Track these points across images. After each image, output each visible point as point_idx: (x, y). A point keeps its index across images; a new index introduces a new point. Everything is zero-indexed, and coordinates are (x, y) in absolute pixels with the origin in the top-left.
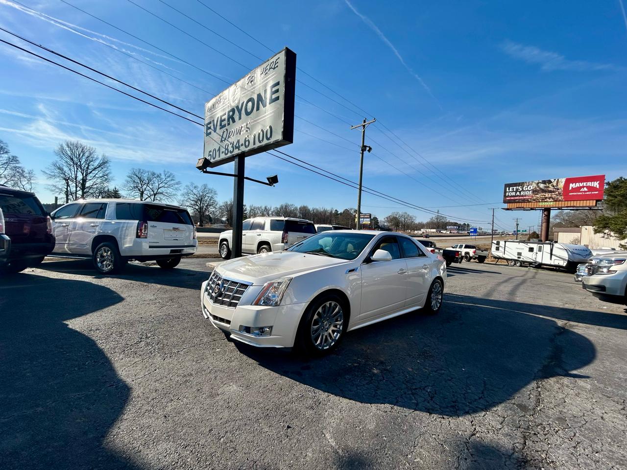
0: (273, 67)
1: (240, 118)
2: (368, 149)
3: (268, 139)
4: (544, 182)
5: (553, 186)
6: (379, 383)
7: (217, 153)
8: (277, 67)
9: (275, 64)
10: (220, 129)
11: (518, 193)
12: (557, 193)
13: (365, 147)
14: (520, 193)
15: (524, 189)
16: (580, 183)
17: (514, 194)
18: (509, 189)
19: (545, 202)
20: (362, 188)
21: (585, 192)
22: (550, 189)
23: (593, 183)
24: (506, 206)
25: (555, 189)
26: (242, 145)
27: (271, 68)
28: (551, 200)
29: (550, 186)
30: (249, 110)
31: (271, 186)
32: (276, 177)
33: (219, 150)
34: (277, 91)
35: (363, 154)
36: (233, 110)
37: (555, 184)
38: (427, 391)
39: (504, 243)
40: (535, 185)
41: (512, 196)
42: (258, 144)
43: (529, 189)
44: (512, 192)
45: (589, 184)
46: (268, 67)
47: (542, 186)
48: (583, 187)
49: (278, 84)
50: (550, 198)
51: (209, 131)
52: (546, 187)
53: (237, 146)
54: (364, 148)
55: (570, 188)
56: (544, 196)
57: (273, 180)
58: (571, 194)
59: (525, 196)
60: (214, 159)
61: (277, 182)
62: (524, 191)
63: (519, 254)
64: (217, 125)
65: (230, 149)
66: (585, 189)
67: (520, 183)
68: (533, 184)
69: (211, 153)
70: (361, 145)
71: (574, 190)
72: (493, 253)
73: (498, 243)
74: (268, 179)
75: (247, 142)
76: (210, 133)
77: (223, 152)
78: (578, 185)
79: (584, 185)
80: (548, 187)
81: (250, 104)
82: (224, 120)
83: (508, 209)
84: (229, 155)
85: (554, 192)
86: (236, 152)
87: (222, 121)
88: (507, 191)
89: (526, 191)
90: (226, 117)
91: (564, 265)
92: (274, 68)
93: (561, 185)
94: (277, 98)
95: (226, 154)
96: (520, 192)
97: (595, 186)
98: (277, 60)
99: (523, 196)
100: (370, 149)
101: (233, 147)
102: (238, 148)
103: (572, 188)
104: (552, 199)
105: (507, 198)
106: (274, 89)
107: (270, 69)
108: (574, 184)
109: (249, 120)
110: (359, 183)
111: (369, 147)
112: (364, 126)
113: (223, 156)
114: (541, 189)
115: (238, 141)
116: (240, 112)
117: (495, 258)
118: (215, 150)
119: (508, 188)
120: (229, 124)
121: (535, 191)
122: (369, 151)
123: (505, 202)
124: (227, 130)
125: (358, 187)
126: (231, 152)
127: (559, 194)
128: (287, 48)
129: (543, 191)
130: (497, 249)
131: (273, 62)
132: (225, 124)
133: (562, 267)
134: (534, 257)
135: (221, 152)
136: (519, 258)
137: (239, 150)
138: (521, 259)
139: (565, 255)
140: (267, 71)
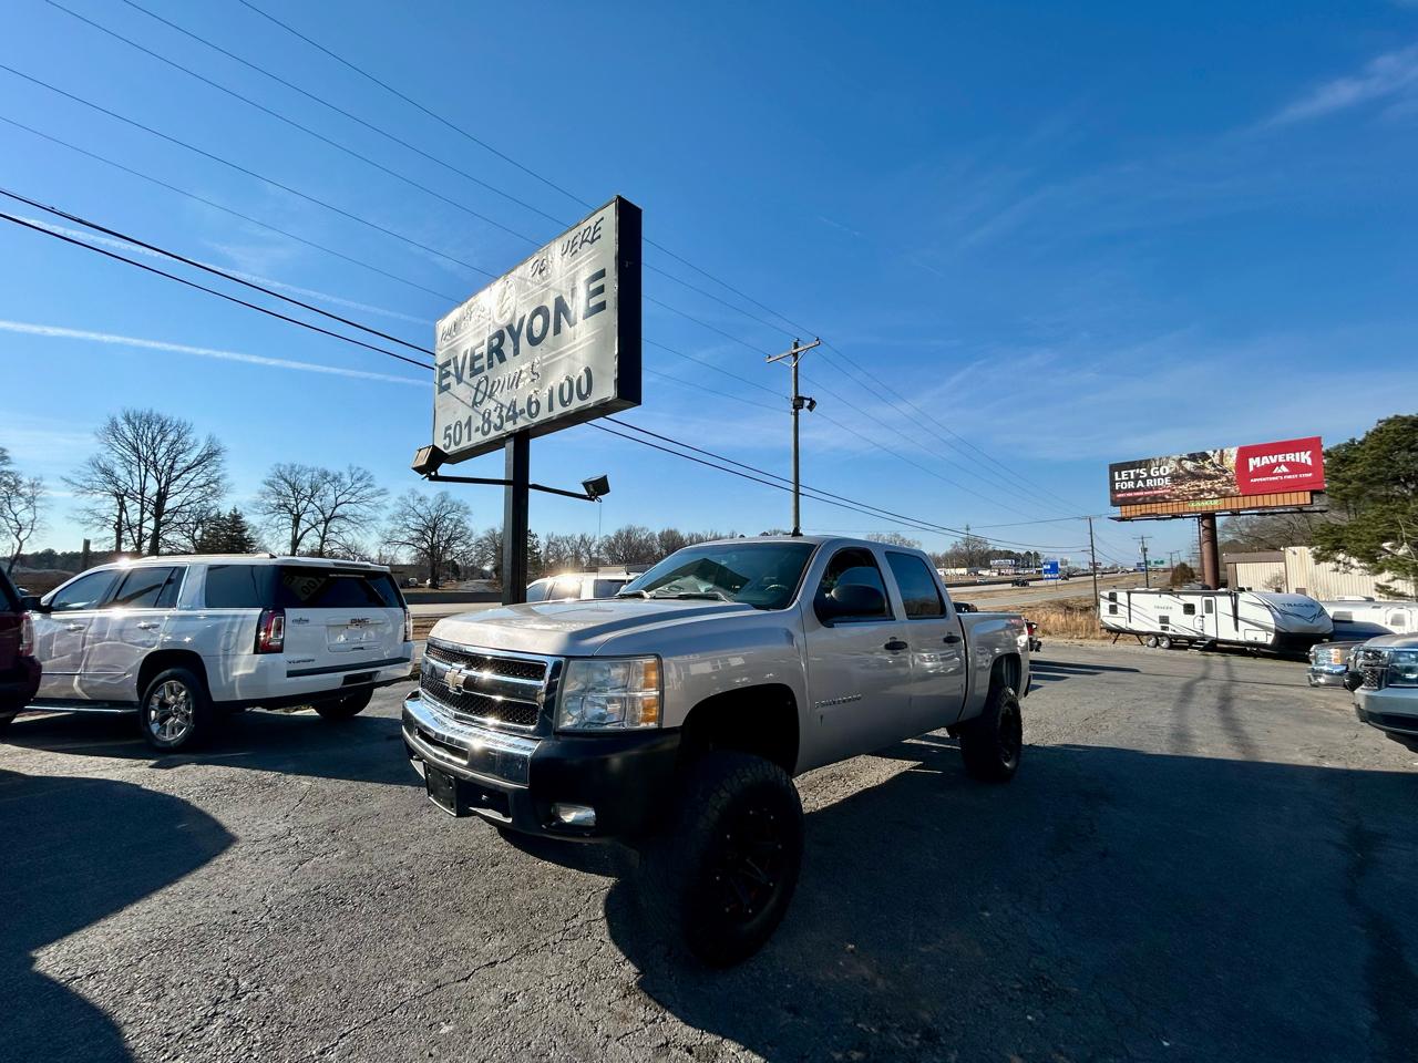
0: (589, 239)
1: (516, 352)
2: (807, 403)
3: (582, 397)
4: (1193, 457)
5: (1214, 465)
7: (465, 432)
8: (599, 237)
9: (595, 233)
10: (471, 376)
11: (1140, 484)
12: (1224, 479)
13: (803, 399)
14: (1145, 483)
15: (1152, 474)
16: (1271, 457)
17: (1131, 485)
18: (1120, 476)
19: (1201, 499)
20: (801, 490)
21: (1283, 474)
22: (1208, 472)
23: (1297, 454)
24: (1117, 511)
25: (1219, 470)
26: (522, 412)
27: (586, 241)
28: (1213, 495)
29: (1207, 466)
30: (537, 334)
31: (593, 500)
32: (604, 479)
33: (469, 423)
34: (601, 290)
35: (796, 415)
36: (500, 335)
37: (1216, 460)
39: (1125, 595)
40: (1174, 465)
41: (1128, 491)
42: (559, 410)
43: (1163, 474)
44: (1127, 481)
45: (1290, 457)
46: (579, 240)
47: (1189, 465)
48: (1279, 464)
49: (602, 274)
50: (1210, 491)
51: (445, 382)
52: (1198, 468)
53: (511, 413)
54: (798, 402)
55: (1251, 469)
56: (1196, 488)
57: (598, 488)
58: (1255, 480)
59: (1157, 488)
60: (456, 444)
61: (607, 491)
62: (1152, 478)
63: (1164, 620)
64: (463, 368)
65: (495, 419)
66: (1284, 469)
67: (1141, 462)
68: (1171, 462)
69: (451, 432)
70: (792, 395)
71: (1260, 472)
72: (1105, 620)
73: (1113, 597)
74: (586, 485)
75: (534, 407)
76: (448, 386)
77: (477, 430)
78: (1266, 460)
79: (1280, 460)
80: (1203, 467)
81: (539, 320)
82: (481, 356)
83: (1122, 519)
84: (493, 434)
85: (1216, 477)
86: (509, 427)
87: (475, 358)
88: (1117, 479)
89: (1157, 477)
90: (484, 349)
91: (1270, 642)
92: (593, 241)
93: (1231, 462)
94: (602, 306)
95: (485, 434)
96: (1144, 481)
97: (1303, 461)
98: (597, 223)
99: (1151, 489)
100: (813, 403)
101: (500, 416)
102: (513, 418)
103: (1255, 467)
104: (1216, 492)
105: (1119, 496)
106: (593, 286)
107: (583, 242)
108: (1258, 459)
109: (539, 355)
110: (792, 479)
111: (810, 399)
112: (796, 355)
113: (478, 438)
114: (1188, 472)
115: (513, 404)
116: (515, 336)
117: (1110, 630)
118: (459, 423)
119: (1116, 474)
120: (491, 366)
121: (1175, 478)
122: (810, 408)
123: (1115, 503)
124: (486, 378)
125: (792, 487)
126: (497, 428)
127: (1228, 480)
128: (619, 197)
129: (1194, 476)
130: (1113, 610)
131: (589, 227)
132: (483, 367)
133: (1264, 646)
134: (1198, 626)
135: (473, 429)
136: (1163, 628)
137: (515, 423)
138: (1169, 632)
139: (1267, 619)
140: (577, 247)
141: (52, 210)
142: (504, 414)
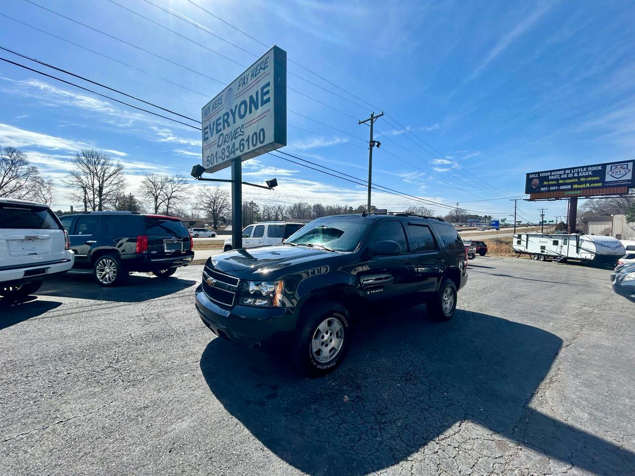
0: (263, 67)
1: (234, 122)
2: (376, 144)
3: (261, 143)
6: (345, 415)
7: (215, 159)
8: (267, 66)
9: (265, 64)
10: (217, 133)
13: (374, 142)
24: (528, 196)
26: (237, 149)
27: (262, 68)
30: (242, 114)
31: (270, 189)
32: (275, 180)
33: (216, 155)
34: (268, 92)
35: (371, 150)
36: (227, 114)
38: (397, 426)
39: (526, 236)
42: (252, 148)
46: (259, 68)
49: (268, 84)
51: (206, 136)
53: (233, 150)
54: (372, 143)
57: (272, 184)
60: (212, 164)
61: (277, 185)
63: (543, 248)
64: (213, 129)
65: (227, 154)
69: (210, 158)
70: (369, 140)
72: (514, 247)
73: (520, 237)
75: (242, 146)
76: (208, 138)
77: (220, 158)
81: (243, 106)
82: (220, 124)
83: (530, 200)
84: (226, 159)
86: (232, 156)
87: (218, 125)
90: (221, 121)
91: (592, 259)
92: (264, 69)
94: (268, 100)
95: (223, 159)
98: (266, 59)
100: (379, 144)
102: (234, 152)
106: (265, 90)
110: (368, 180)
111: (378, 142)
112: (372, 120)
113: (220, 161)
115: (234, 146)
116: (234, 115)
117: (517, 252)
118: (212, 155)
120: (224, 128)
122: (378, 146)
123: (527, 193)
124: (222, 134)
125: (367, 184)
126: (228, 157)
128: (275, 46)
130: (519, 243)
131: (263, 62)
132: (221, 129)
133: (589, 260)
134: (559, 250)
135: (218, 158)
136: (542, 252)
137: (234, 155)
138: (545, 253)
139: (593, 248)
140: (258, 71)
141: (35, 61)
142: (230, 151)
